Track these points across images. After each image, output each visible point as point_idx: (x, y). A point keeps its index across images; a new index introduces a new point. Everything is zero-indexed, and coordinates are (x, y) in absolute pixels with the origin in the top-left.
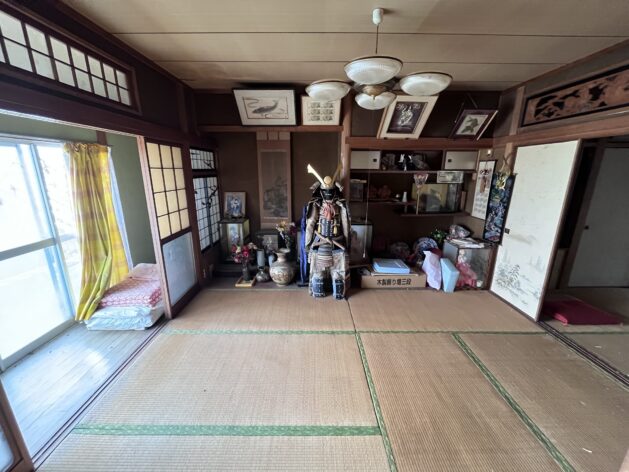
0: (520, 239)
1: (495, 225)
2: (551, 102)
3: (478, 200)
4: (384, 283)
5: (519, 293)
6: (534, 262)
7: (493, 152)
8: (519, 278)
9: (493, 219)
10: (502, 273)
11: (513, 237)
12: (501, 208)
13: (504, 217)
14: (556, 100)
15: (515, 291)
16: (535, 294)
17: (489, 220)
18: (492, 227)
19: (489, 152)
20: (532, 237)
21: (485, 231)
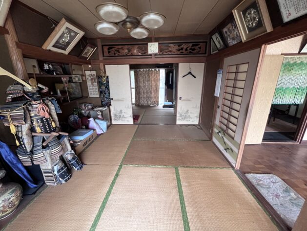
0: (118, 100)
1: (106, 98)
2: (113, 49)
3: (90, 89)
4: (85, 145)
5: (125, 119)
6: (127, 106)
7: (92, 66)
8: (123, 114)
9: (104, 96)
10: (115, 115)
11: (115, 100)
12: (107, 91)
13: (109, 94)
14: (115, 49)
15: (123, 119)
16: (130, 116)
17: (102, 96)
18: (105, 99)
19: (90, 66)
20: (123, 98)
21: (102, 102)
